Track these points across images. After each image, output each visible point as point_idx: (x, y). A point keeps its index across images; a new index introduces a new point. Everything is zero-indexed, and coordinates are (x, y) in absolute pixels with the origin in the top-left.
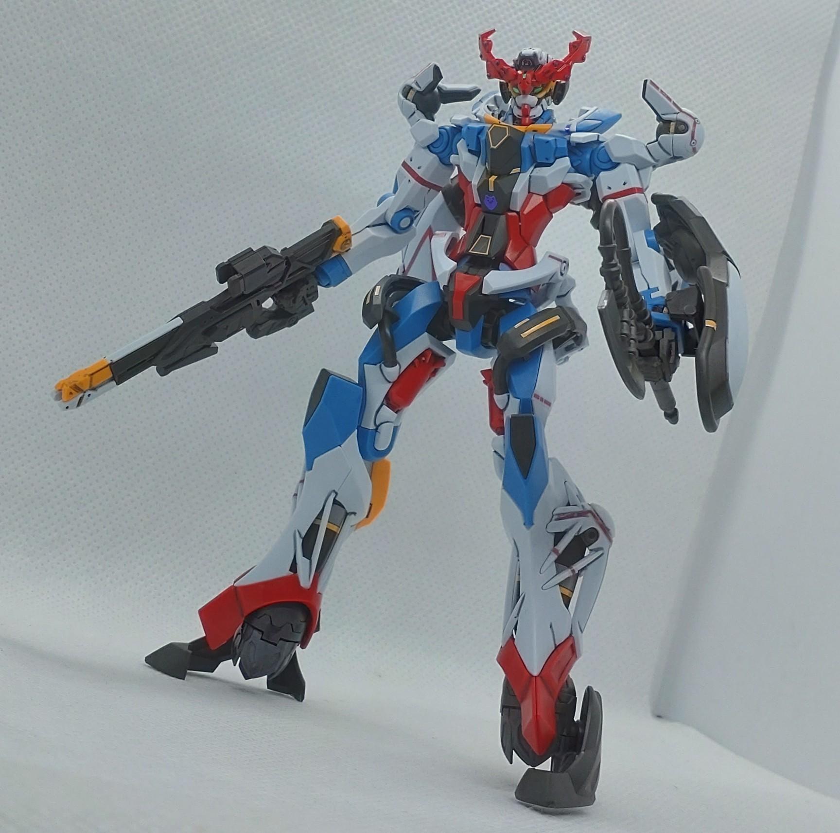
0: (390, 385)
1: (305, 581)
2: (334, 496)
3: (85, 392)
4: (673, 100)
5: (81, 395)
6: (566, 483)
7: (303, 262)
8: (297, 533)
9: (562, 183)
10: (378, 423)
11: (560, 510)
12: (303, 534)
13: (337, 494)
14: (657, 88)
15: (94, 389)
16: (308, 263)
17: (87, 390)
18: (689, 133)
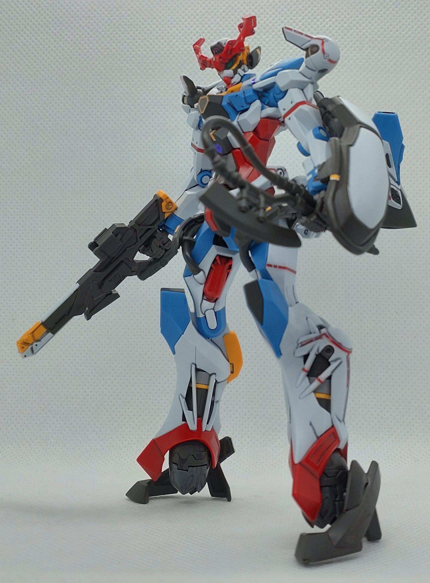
0: (203, 286)
1: (193, 427)
2: (194, 367)
3: (32, 344)
4: (304, 33)
5: (31, 346)
6: (308, 319)
7: (147, 226)
8: (181, 397)
9: (261, 118)
10: (204, 313)
11: (302, 339)
12: (185, 396)
13: (195, 365)
14: (291, 29)
15: (39, 341)
16: (151, 225)
17: (33, 342)
18: (320, 52)
